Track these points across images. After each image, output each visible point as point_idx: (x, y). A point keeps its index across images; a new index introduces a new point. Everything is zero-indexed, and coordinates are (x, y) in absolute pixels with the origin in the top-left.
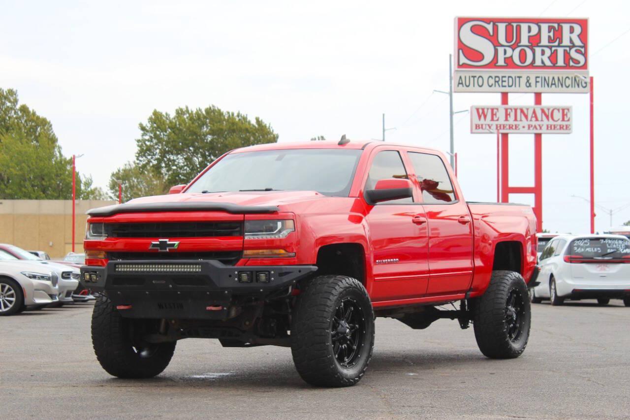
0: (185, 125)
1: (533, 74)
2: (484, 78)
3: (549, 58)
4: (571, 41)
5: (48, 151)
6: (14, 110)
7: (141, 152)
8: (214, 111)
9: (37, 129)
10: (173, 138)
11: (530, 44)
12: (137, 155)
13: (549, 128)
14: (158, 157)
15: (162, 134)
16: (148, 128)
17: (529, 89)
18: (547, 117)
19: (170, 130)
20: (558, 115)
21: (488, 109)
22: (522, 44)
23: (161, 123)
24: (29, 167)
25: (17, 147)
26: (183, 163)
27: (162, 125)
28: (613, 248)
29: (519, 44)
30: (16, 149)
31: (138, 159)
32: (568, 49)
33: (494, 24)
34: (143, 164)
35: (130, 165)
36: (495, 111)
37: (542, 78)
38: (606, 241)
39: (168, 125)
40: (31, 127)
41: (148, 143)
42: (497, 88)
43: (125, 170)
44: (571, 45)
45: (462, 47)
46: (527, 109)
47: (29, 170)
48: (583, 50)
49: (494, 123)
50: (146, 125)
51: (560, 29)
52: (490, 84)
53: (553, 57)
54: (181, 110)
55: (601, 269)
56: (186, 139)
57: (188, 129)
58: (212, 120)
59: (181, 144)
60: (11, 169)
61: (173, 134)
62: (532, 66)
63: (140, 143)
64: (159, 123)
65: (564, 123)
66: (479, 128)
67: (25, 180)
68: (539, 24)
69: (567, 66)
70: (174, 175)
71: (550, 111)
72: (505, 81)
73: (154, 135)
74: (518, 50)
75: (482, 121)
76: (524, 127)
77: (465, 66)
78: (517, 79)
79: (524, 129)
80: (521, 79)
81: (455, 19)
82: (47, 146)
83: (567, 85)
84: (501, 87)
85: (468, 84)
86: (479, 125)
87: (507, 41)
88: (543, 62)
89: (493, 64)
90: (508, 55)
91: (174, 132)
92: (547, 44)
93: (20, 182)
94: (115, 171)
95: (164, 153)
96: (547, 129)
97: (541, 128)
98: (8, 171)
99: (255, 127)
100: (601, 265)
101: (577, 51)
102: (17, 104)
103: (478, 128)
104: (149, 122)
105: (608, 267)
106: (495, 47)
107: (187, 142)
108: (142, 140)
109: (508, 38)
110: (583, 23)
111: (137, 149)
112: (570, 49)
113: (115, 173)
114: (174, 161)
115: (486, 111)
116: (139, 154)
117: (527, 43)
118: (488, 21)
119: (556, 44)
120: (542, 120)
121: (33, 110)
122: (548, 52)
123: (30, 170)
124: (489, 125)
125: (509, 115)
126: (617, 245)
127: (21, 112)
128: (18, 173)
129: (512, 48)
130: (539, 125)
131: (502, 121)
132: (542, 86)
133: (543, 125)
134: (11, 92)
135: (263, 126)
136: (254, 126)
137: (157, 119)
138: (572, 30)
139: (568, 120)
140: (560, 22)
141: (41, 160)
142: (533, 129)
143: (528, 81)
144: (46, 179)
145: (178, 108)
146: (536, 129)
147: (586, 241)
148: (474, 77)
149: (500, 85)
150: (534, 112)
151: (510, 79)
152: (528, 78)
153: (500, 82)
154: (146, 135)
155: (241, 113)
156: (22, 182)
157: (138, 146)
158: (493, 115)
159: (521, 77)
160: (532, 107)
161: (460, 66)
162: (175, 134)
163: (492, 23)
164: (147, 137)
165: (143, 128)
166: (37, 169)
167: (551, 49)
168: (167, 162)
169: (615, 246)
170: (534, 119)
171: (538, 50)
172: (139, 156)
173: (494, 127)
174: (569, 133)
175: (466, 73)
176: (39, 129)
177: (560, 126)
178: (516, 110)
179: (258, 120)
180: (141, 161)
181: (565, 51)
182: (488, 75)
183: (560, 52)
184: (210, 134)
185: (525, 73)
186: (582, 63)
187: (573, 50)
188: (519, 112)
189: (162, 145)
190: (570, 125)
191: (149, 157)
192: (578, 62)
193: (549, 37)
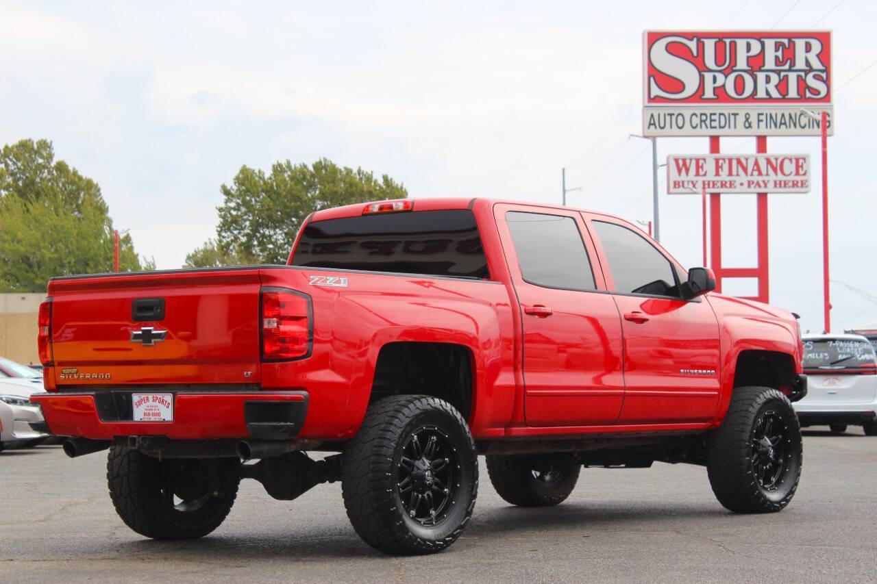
0: (286, 186)
1: (753, 109)
2: (685, 117)
3: (776, 86)
4: (807, 63)
5: (93, 225)
6: (47, 168)
7: (224, 225)
8: (325, 167)
9: (79, 194)
10: (268, 205)
11: (750, 68)
12: (219, 229)
13: (778, 186)
14: (249, 231)
15: (253, 199)
16: (233, 192)
17: (749, 131)
18: (775, 170)
19: (264, 194)
20: (789, 167)
21: (691, 160)
22: (738, 67)
23: (251, 185)
24: (67, 247)
25: (51, 219)
26: (284, 240)
27: (252, 188)
28: (846, 354)
29: (734, 68)
30: (50, 222)
31: (219, 235)
32: (803, 74)
33: (698, 41)
34: (228, 242)
35: (211, 243)
36: (701, 162)
37: (767, 115)
38: (837, 344)
39: (261, 186)
40: (71, 192)
41: (234, 213)
42: (704, 131)
43: (205, 251)
44: (808, 68)
45: (653, 73)
46: (747, 159)
47: (67, 251)
48: (824, 75)
49: (700, 179)
50: (231, 187)
51: (792, 46)
52: (694, 125)
53: (783, 86)
54: (280, 165)
55: (829, 384)
56: (286, 207)
57: (290, 192)
58: (322, 180)
59: (279, 213)
60: (43, 250)
61: (269, 199)
62: (753, 98)
63: (223, 213)
64: (248, 186)
65: (799, 178)
66: (679, 187)
67: (63, 266)
68: (762, 40)
69: (802, 98)
70: (271, 256)
71: (779, 161)
72: (715, 120)
73: (242, 202)
74: (732, 76)
75: (683, 177)
76: (742, 184)
77: (658, 99)
78: (732, 118)
79: (742, 187)
80: (737, 117)
81: (643, 34)
82: (93, 218)
83: (803, 125)
84: (709, 130)
85: (662, 125)
86: (679, 183)
87: (717, 64)
88: (767, 93)
89: (698, 96)
90: (719, 83)
91: (269, 197)
92: (774, 67)
93: (55, 268)
94: (191, 252)
95: (256, 227)
96: (775, 186)
97: (766, 186)
98: (38, 253)
99: (383, 188)
100: (828, 377)
101: (815, 77)
102: (52, 160)
103: (677, 186)
104: (235, 183)
105: (839, 380)
106: (700, 72)
107: (288, 210)
108: (226, 208)
109: (719, 60)
110: (824, 38)
111: (219, 221)
112: (806, 75)
113: (191, 255)
114: (270, 236)
115: (688, 162)
116: (221, 228)
117: (746, 67)
118: (689, 36)
119: (787, 67)
120: (767, 175)
121: (74, 169)
122: (775, 79)
123: (70, 252)
124: (692, 182)
125: (721, 167)
126: (852, 349)
127: (56, 172)
128: (52, 256)
129: (725, 75)
130: (764, 182)
131: (711, 176)
132: (767, 127)
133: (768, 181)
134: (44, 145)
135: (393, 188)
136: (380, 187)
137: (246, 179)
138: (808, 48)
139: (805, 174)
140: (792, 36)
141: (83, 238)
142: (755, 187)
143: (747, 120)
144: (92, 264)
145: (276, 163)
146: (760, 186)
147: (808, 344)
148: (671, 115)
149: (709, 126)
150: (756, 163)
151: (722, 117)
152: (747, 116)
153: (708, 122)
154: (232, 201)
155: (362, 169)
156: (58, 268)
157: (220, 216)
158: (698, 167)
159: (737, 114)
160: (754, 156)
161: (651, 100)
162: (271, 199)
163: (695, 39)
164: (232, 205)
165: (226, 192)
166: (78, 249)
167: (779, 75)
168: (261, 239)
169: (848, 350)
170: (756, 173)
171: (761, 76)
172: (221, 231)
173: (699, 186)
174: (805, 193)
175: (661, 110)
176: (82, 195)
177: (793, 182)
178: (730, 161)
179: (386, 179)
180: (224, 237)
181: (799, 77)
182: (692, 112)
183: (793, 78)
184: (320, 199)
185: (742, 109)
186: (823, 93)
187: (810, 75)
188: (734, 163)
189: (253, 215)
190: (806, 181)
191: (236, 232)
192: (817, 92)
193: (777, 58)
